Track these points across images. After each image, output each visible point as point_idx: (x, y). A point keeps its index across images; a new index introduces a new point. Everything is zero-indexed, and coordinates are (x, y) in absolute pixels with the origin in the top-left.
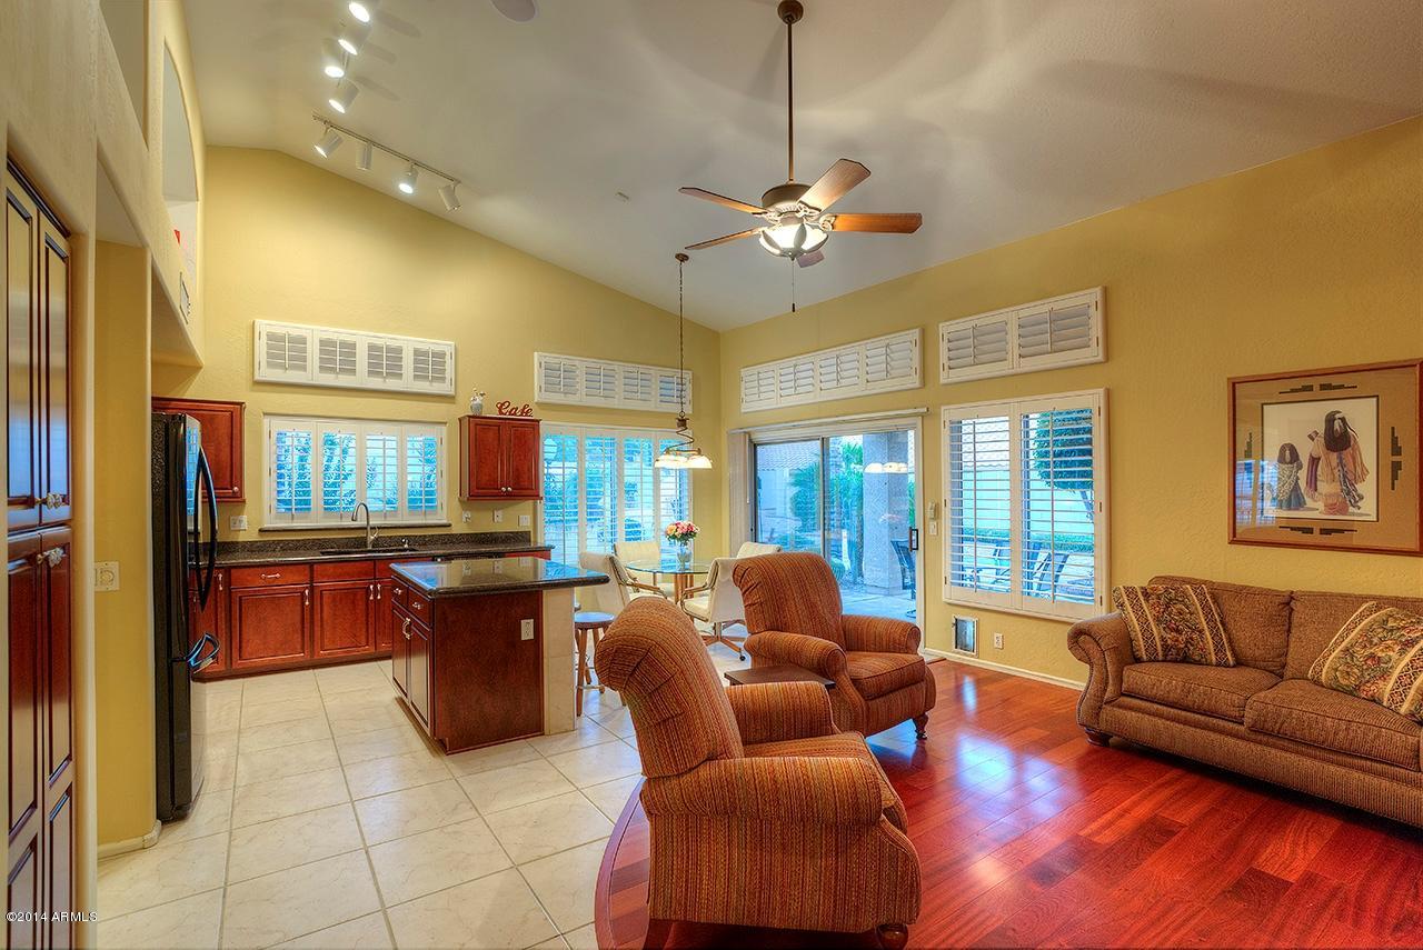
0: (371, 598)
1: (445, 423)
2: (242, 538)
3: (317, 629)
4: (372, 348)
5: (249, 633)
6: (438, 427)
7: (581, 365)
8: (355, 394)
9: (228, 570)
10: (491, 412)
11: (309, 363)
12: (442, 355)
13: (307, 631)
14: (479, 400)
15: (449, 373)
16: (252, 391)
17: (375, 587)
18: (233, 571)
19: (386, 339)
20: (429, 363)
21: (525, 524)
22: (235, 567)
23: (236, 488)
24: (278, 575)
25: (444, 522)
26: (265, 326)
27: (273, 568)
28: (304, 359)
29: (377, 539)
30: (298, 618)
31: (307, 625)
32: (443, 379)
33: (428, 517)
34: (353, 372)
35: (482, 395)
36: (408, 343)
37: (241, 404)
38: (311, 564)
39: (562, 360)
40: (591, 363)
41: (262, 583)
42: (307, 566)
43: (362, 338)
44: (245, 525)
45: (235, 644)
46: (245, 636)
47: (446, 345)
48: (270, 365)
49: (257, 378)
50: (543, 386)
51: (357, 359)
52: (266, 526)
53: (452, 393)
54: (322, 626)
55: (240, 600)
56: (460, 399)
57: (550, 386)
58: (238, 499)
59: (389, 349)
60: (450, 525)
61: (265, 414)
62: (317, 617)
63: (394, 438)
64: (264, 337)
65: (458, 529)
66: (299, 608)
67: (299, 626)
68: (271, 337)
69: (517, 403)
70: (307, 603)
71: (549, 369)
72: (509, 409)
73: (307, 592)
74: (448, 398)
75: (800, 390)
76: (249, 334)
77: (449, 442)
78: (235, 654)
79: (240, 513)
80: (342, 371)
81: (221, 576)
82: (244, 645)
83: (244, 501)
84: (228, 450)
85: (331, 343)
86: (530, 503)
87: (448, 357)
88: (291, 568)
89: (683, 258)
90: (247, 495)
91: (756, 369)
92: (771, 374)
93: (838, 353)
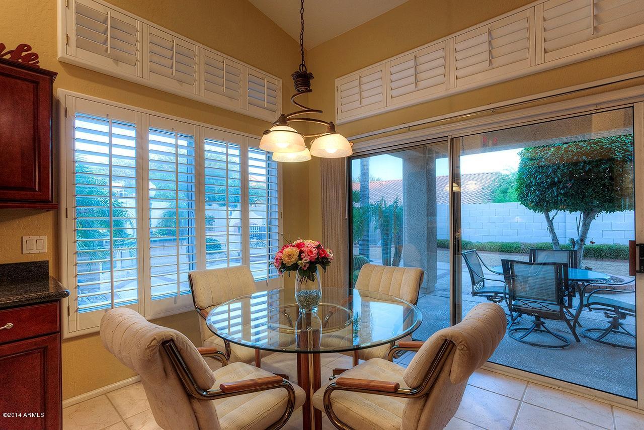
7: (142, 26)
21: (37, 250)
39: (110, 10)
40: (162, 32)
50: (73, 37)
71: (84, 15)
75: (421, 85)
86: (46, 217)
91: (356, 75)
92: (379, 75)
93: (489, 26)
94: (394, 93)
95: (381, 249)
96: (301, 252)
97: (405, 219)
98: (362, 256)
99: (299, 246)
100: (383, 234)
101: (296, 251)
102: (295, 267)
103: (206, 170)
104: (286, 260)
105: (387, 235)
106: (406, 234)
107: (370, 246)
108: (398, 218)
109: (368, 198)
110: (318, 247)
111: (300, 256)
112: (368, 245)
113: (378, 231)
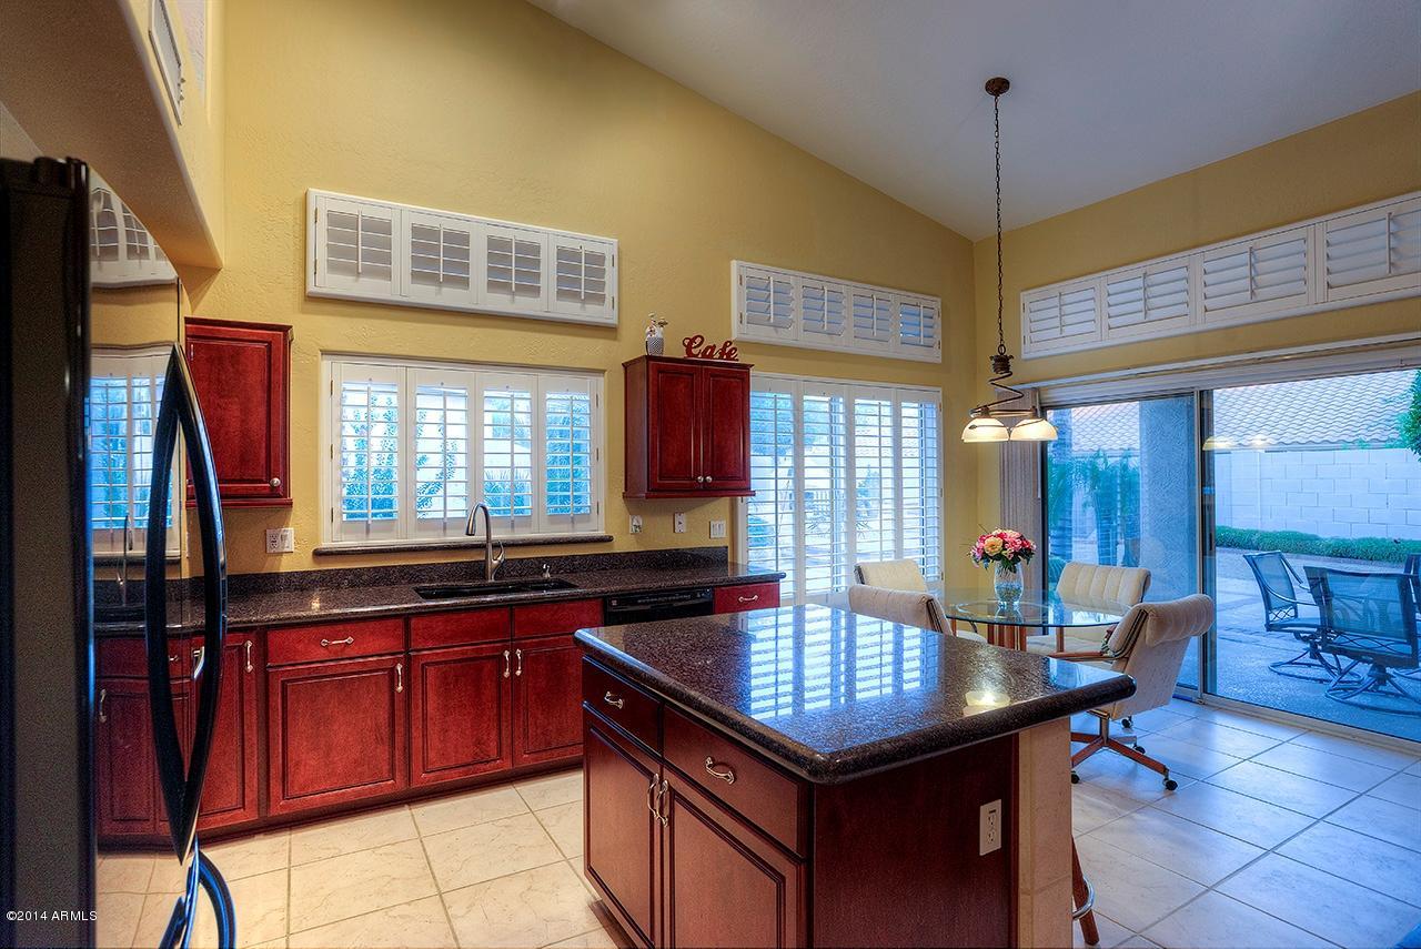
0: (507, 674)
1: (603, 371)
2: (286, 565)
3: (416, 733)
4: (493, 243)
5: (300, 747)
6: (590, 380)
7: (796, 281)
8: (471, 320)
9: (262, 633)
10: (675, 351)
11: (394, 267)
12: (601, 259)
13: (399, 739)
14: (659, 332)
15: (610, 290)
16: (304, 312)
17: (513, 656)
18: (271, 635)
19: (516, 230)
20: (579, 272)
21: (719, 535)
22: (276, 627)
23: (276, 480)
24: (350, 640)
25: (601, 533)
26: (326, 200)
27: (340, 627)
28: (388, 259)
29: (501, 565)
30: (383, 716)
31: (400, 729)
32: (601, 299)
33: (578, 526)
34: (465, 283)
35: (661, 324)
36: (549, 237)
37: (285, 329)
38: (405, 617)
39: (772, 275)
40: (813, 280)
41: (321, 654)
42: (401, 621)
43: (480, 227)
44: (290, 544)
45: (275, 768)
46: (292, 755)
47: (605, 245)
48: (333, 267)
49: (311, 288)
50: (745, 314)
51: (471, 261)
52: (326, 544)
53: (614, 321)
54: (425, 728)
55: (284, 689)
56: (624, 333)
57: (753, 317)
58: (279, 500)
59: (521, 247)
60: (610, 539)
61: (325, 353)
62: (417, 714)
63: (527, 395)
64: (323, 218)
65: (623, 544)
66: (387, 696)
67: (385, 731)
68: (336, 220)
69: (714, 339)
70: (400, 688)
71: (754, 289)
72: (702, 348)
73: (399, 668)
74: (607, 331)
75: (1154, 314)
76: (299, 215)
77: (609, 403)
78: (276, 788)
79: (283, 522)
80: (449, 280)
81: (249, 644)
82: (291, 769)
83: (290, 504)
84: (262, 410)
85: (431, 233)
86: (725, 502)
87: (608, 263)
88: (372, 624)
89: (998, 87)
90: (296, 492)
91: (1055, 289)
92: (1089, 294)
93: (1251, 244)
94: (1113, 322)
95: (1096, 546)
96: (1004, 543)
97: (1144, 489)
98: (1058, 558)
99: (1001, 536)
100: (1099, 519)
101: (999, 541)
102: (999, 557)
103: (857, 439)
104: (989, 551)
105: (1109, 520)
106: (1147, 519)
107: (1074, 539)
108: (1130, 486)
109: (1071, 445)
110: (1021, 538)
111: (1003, 546)
112: (1070, 538)
113: (1091, 510)
